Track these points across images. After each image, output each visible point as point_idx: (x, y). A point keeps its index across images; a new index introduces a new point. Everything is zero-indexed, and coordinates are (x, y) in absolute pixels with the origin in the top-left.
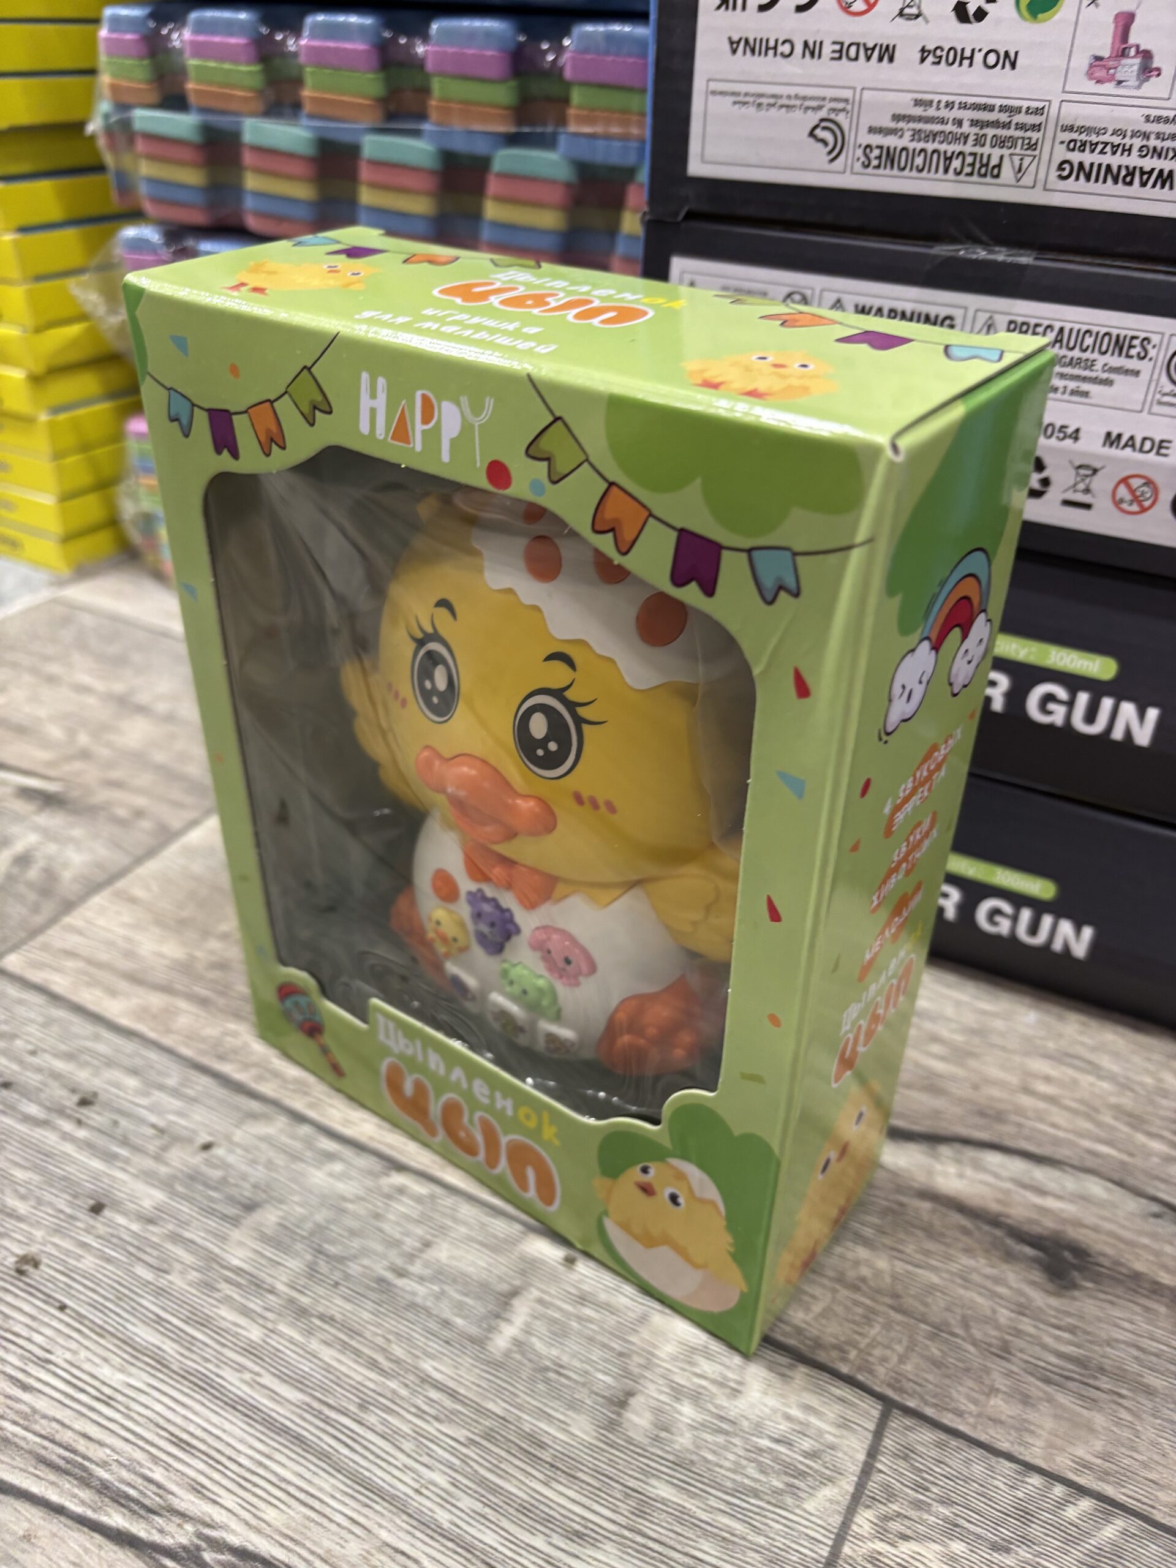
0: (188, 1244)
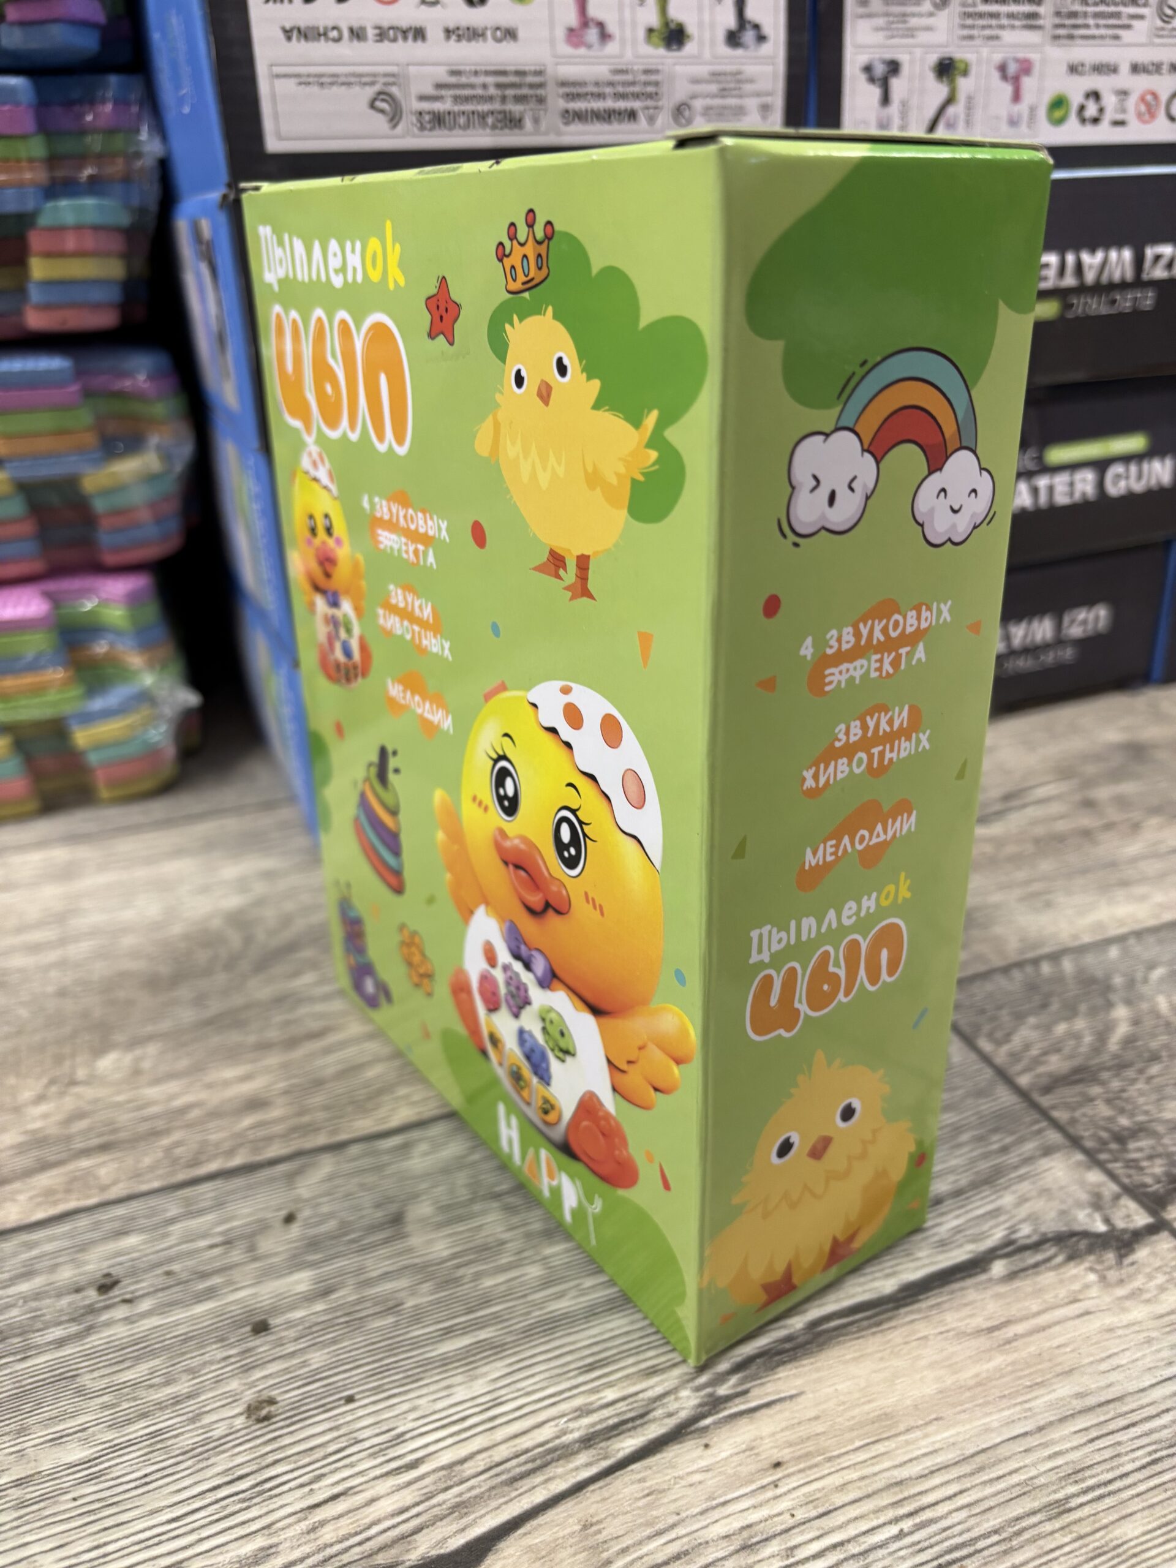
0: (385, 1276)
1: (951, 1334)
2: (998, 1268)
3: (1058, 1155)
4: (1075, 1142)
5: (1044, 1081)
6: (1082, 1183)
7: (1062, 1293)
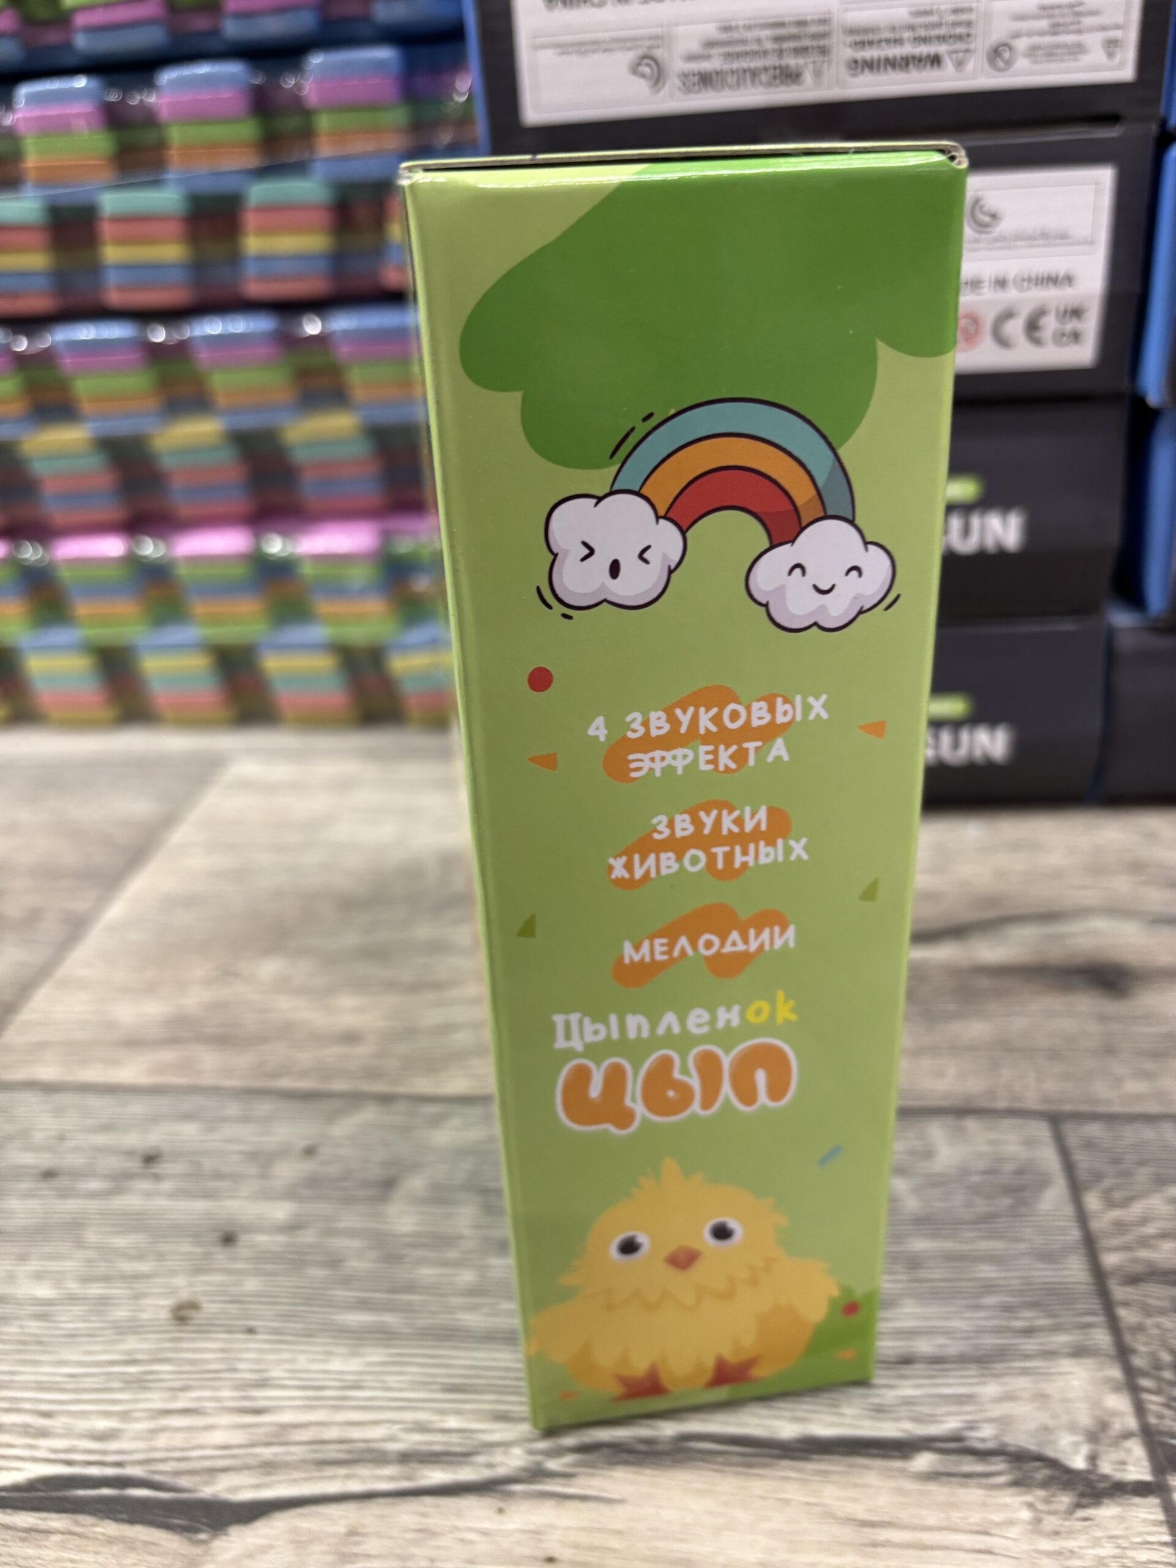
0: (346, 1232)
1: (817, 1509)
2: (924, 1461)
3: (1089, 1362)
4: (1123, 1353)
5: (1139, 1268)
6: (1096, 1404)
7: (976, 1517)
